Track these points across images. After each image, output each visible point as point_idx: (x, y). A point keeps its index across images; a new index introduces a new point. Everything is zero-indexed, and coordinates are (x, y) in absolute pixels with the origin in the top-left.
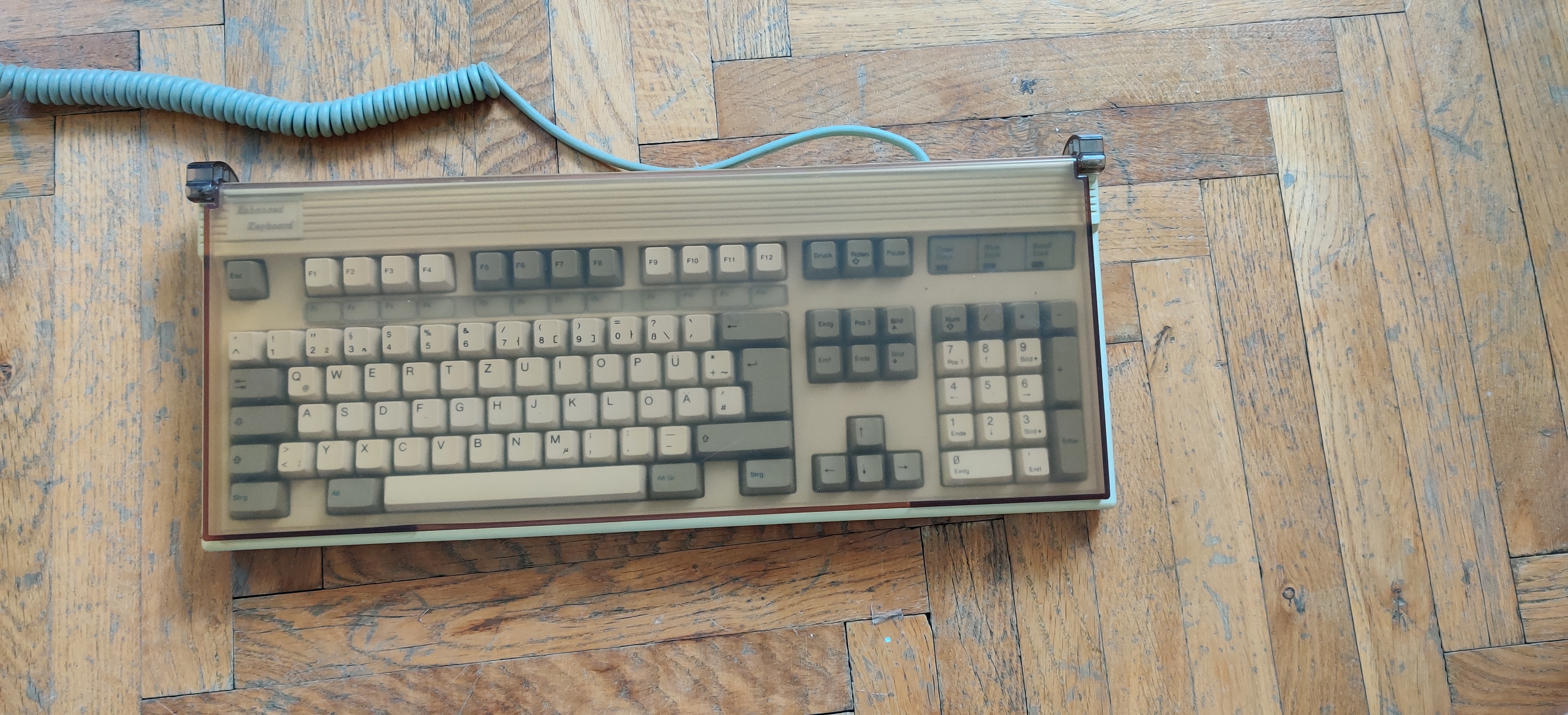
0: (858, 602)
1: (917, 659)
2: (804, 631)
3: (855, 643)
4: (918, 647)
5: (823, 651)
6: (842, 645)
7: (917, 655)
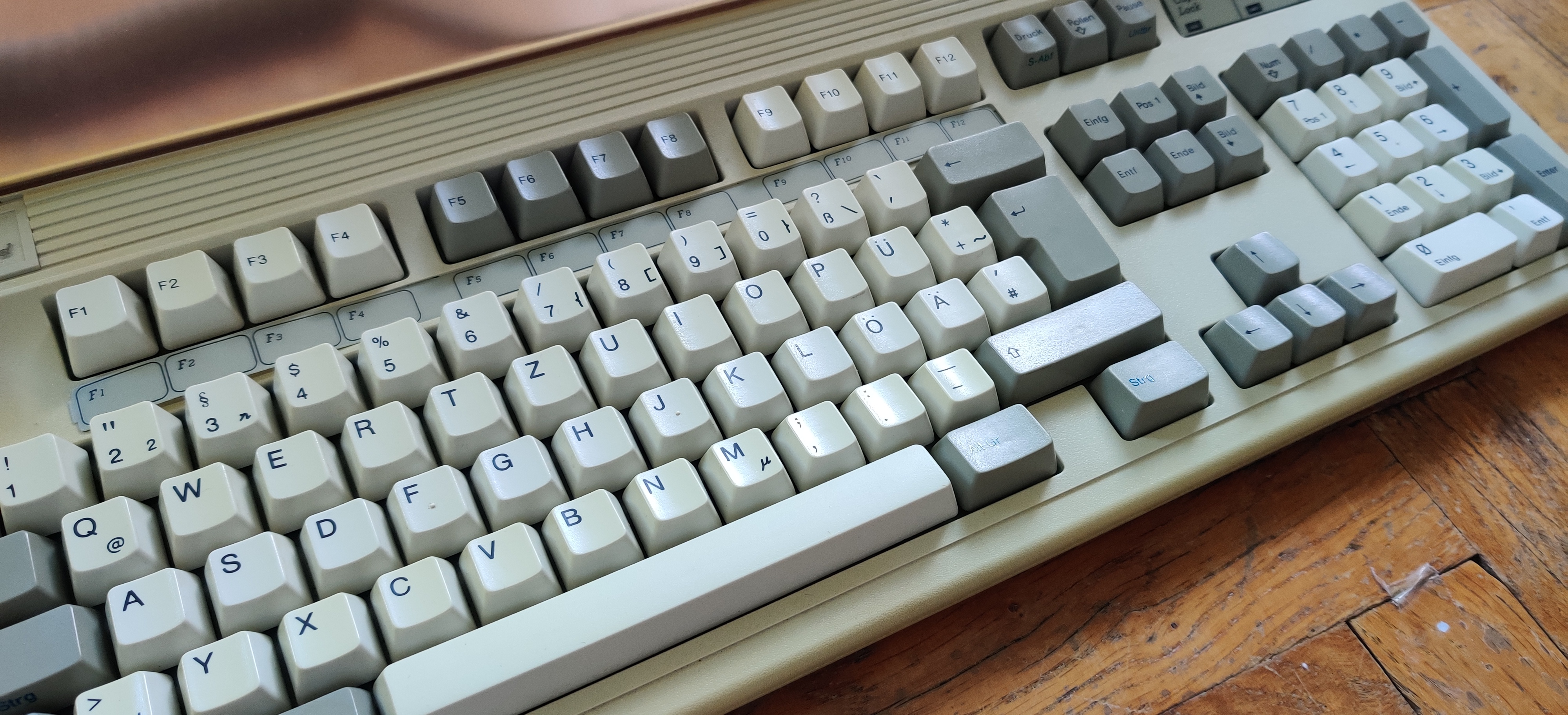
0: (1347, 575)
1: (1516, 645)
2: (1286, 662)
3: (1391, 655)
4: (1501, 621)
5: (1345, 689)
6: (1371, 667)
7: (1512, 638)
